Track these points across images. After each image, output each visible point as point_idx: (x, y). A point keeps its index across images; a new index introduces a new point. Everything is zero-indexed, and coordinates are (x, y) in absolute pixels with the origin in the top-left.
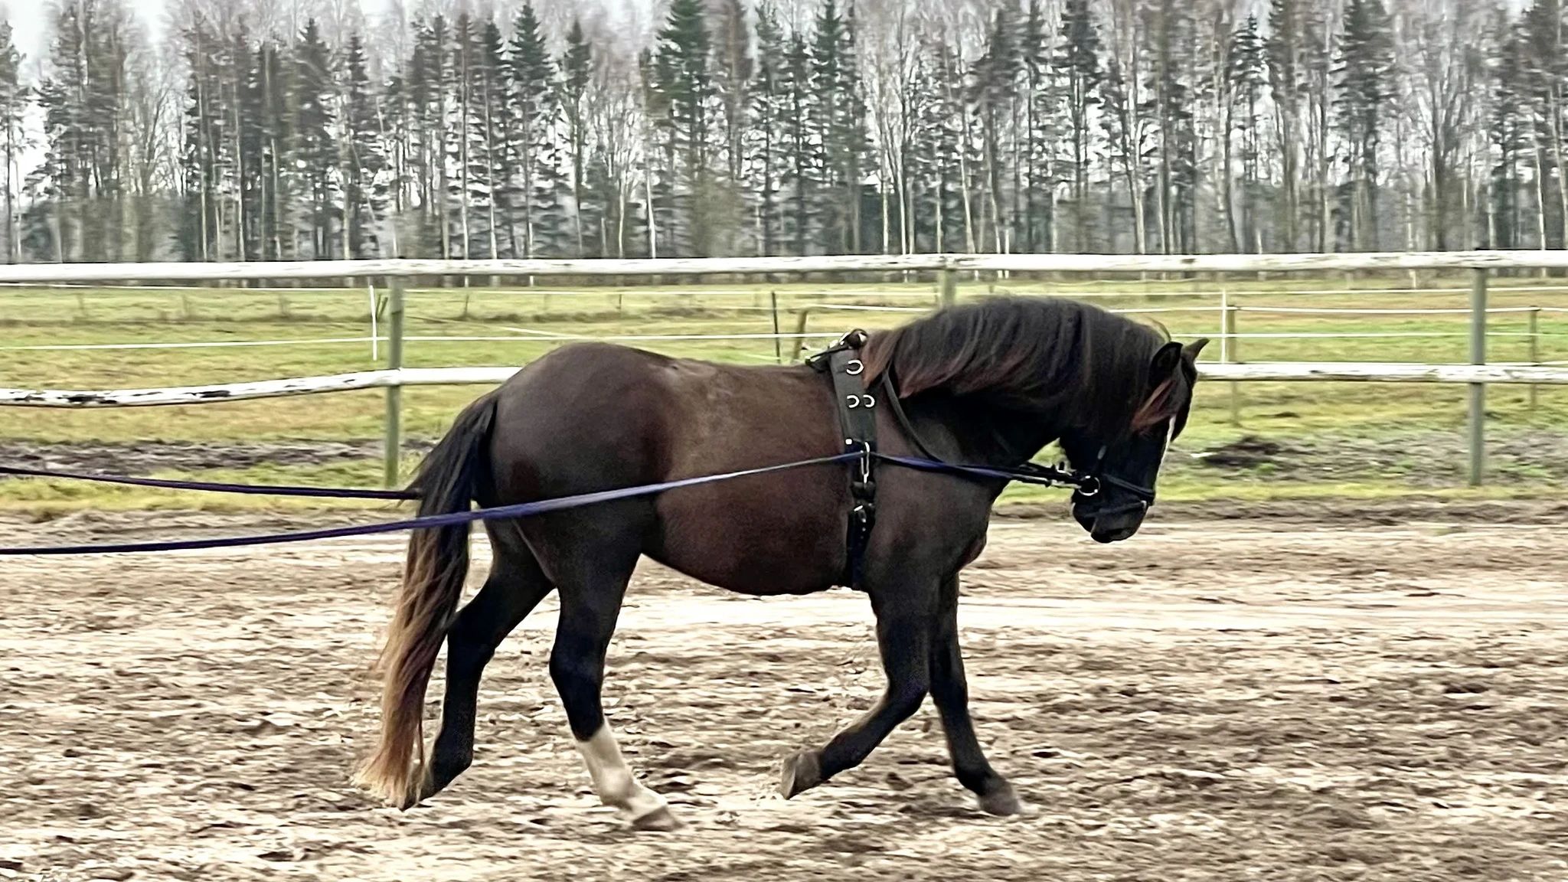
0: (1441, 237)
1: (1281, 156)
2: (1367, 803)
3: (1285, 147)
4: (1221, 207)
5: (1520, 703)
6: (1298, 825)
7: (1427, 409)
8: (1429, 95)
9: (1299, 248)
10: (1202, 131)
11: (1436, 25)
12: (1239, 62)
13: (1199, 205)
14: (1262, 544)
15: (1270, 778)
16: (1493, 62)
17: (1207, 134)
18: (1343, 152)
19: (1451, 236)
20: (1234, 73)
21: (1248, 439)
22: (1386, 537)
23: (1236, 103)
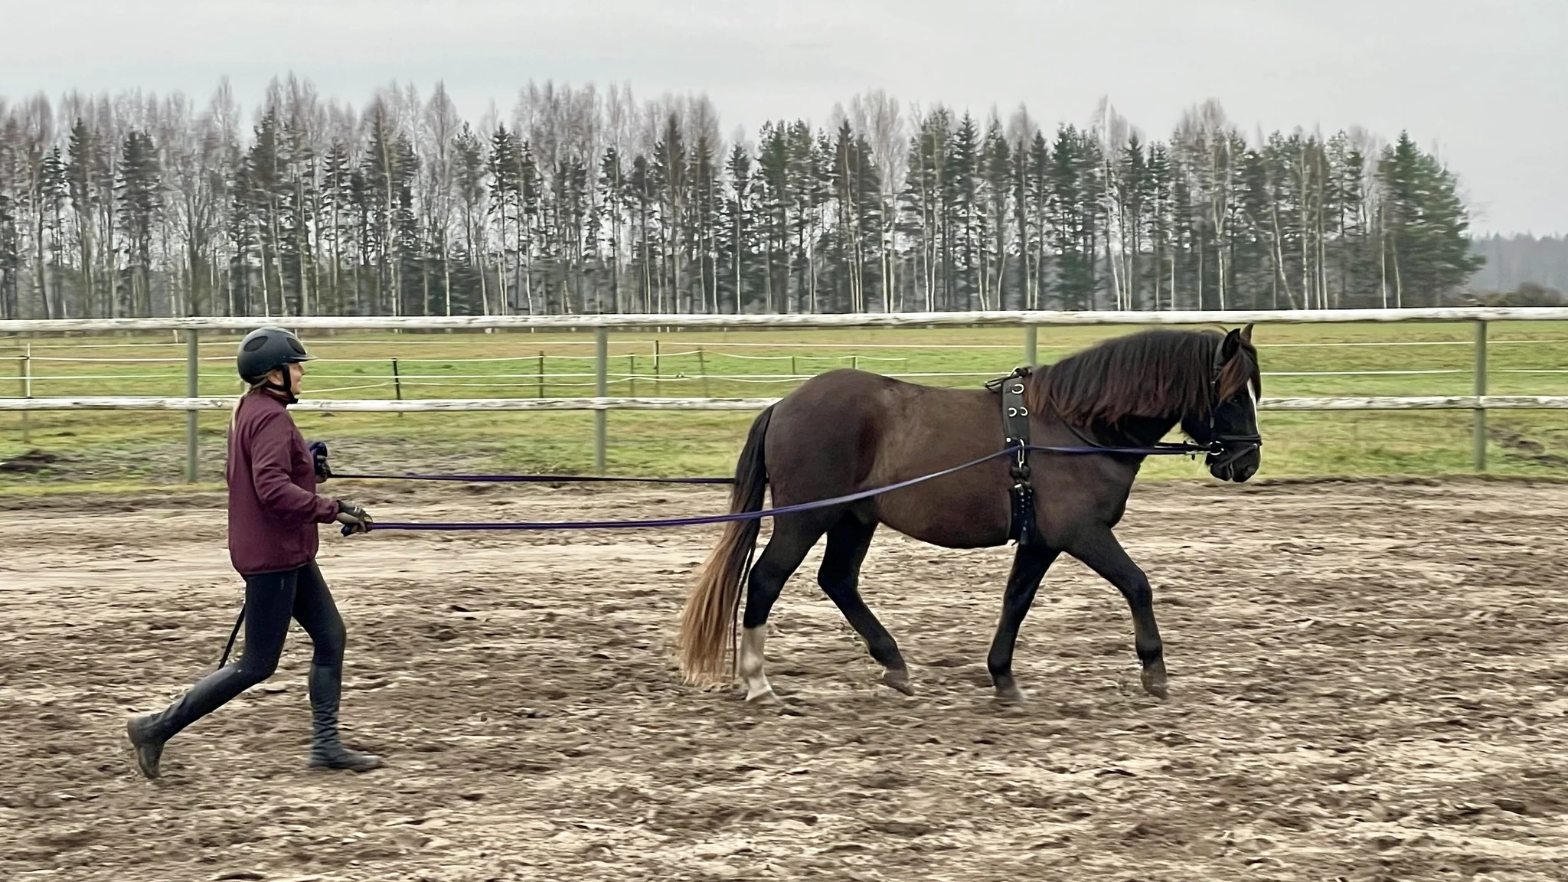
0: (196, 305)
1: (79, 248)
2: (79, 711)
3: (83, 242)
4: (36, 285)
5: (202, 635)
6: (26, 730)
7: (169, 428)
8: (185, 206)
9: (94, 314)
10: (21, 230)
11: (189, 157)
12: (48, 181)
13: (19, 283)
14: (34, 528)
15: (12, 697)
16: (230, 184)
17: (25, 232)
18: (125, 246)
19: (203, 306)
20: (45, 188)
21: (34, 452)
22: (126, 521)
23: (46, 210)
